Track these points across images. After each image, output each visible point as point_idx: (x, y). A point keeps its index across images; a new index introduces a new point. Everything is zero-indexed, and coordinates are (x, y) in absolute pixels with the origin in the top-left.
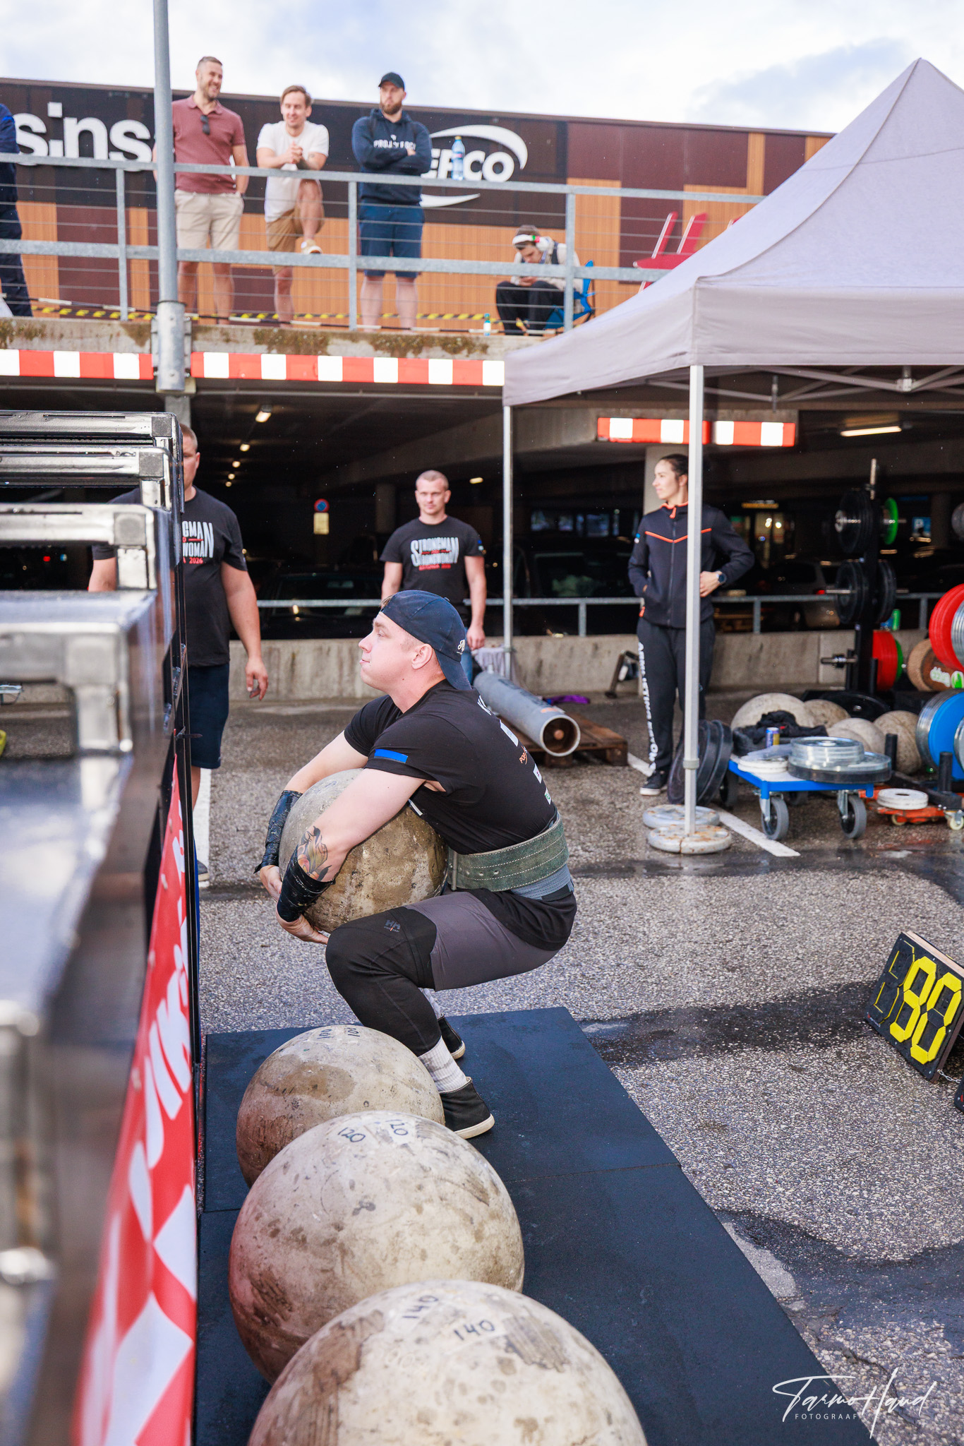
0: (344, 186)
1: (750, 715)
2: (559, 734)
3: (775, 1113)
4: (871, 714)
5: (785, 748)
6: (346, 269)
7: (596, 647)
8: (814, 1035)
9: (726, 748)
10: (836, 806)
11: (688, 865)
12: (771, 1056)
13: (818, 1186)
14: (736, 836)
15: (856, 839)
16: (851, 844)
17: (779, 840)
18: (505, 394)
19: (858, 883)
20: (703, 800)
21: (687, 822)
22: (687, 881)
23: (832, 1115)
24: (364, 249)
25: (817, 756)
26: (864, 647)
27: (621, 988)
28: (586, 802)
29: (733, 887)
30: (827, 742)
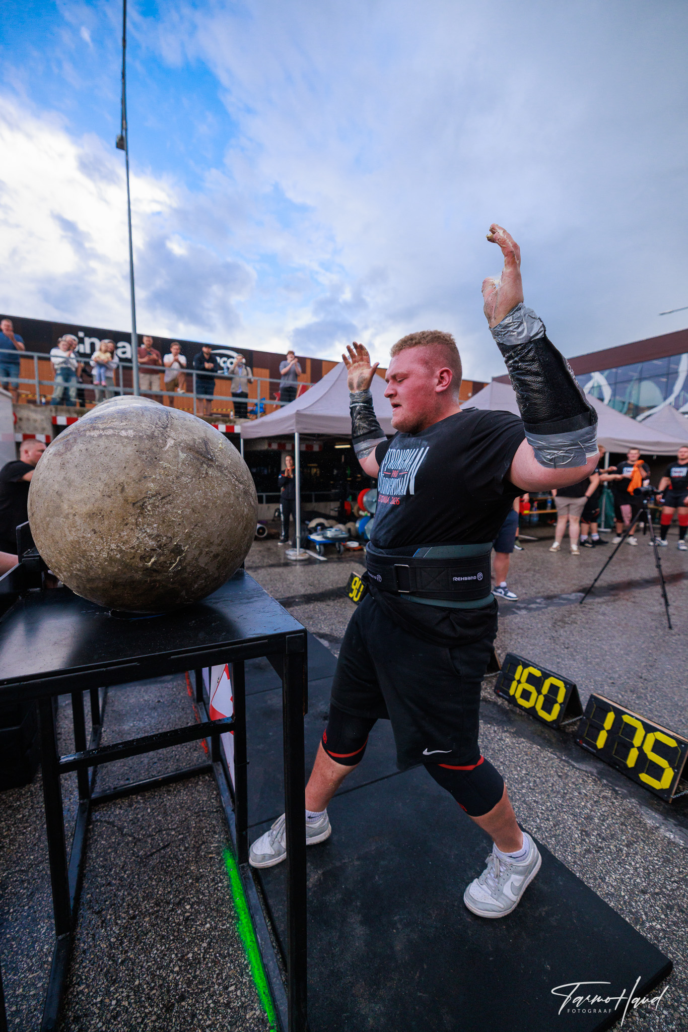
0: (191, 375)
1: (313, 524)
2: (261, 531)
3: (323, 614)
4: (344, 523)
5: (322, 532)
6: (192, 398)
7: (269, 507)
8: (332, 598)
9: (307, 533)
10: (335, 547)
11: (298, 563)
12: (322, 603)
13: (334, 627)
14: (311, 556)
15: (341, 555)
16: (340, 556)
17: (323, 556)
18: (241, 435)
19: (342, 565)
20: (301, 547)
21: (298, 553)
22: (298, 567)
23: (336, 614)
24: (198, 392)
25: (330, 534)
26: (342, 506)
27: (284, 592)
28: (269, 549)
29: (310, 568)
30: (333, 530)
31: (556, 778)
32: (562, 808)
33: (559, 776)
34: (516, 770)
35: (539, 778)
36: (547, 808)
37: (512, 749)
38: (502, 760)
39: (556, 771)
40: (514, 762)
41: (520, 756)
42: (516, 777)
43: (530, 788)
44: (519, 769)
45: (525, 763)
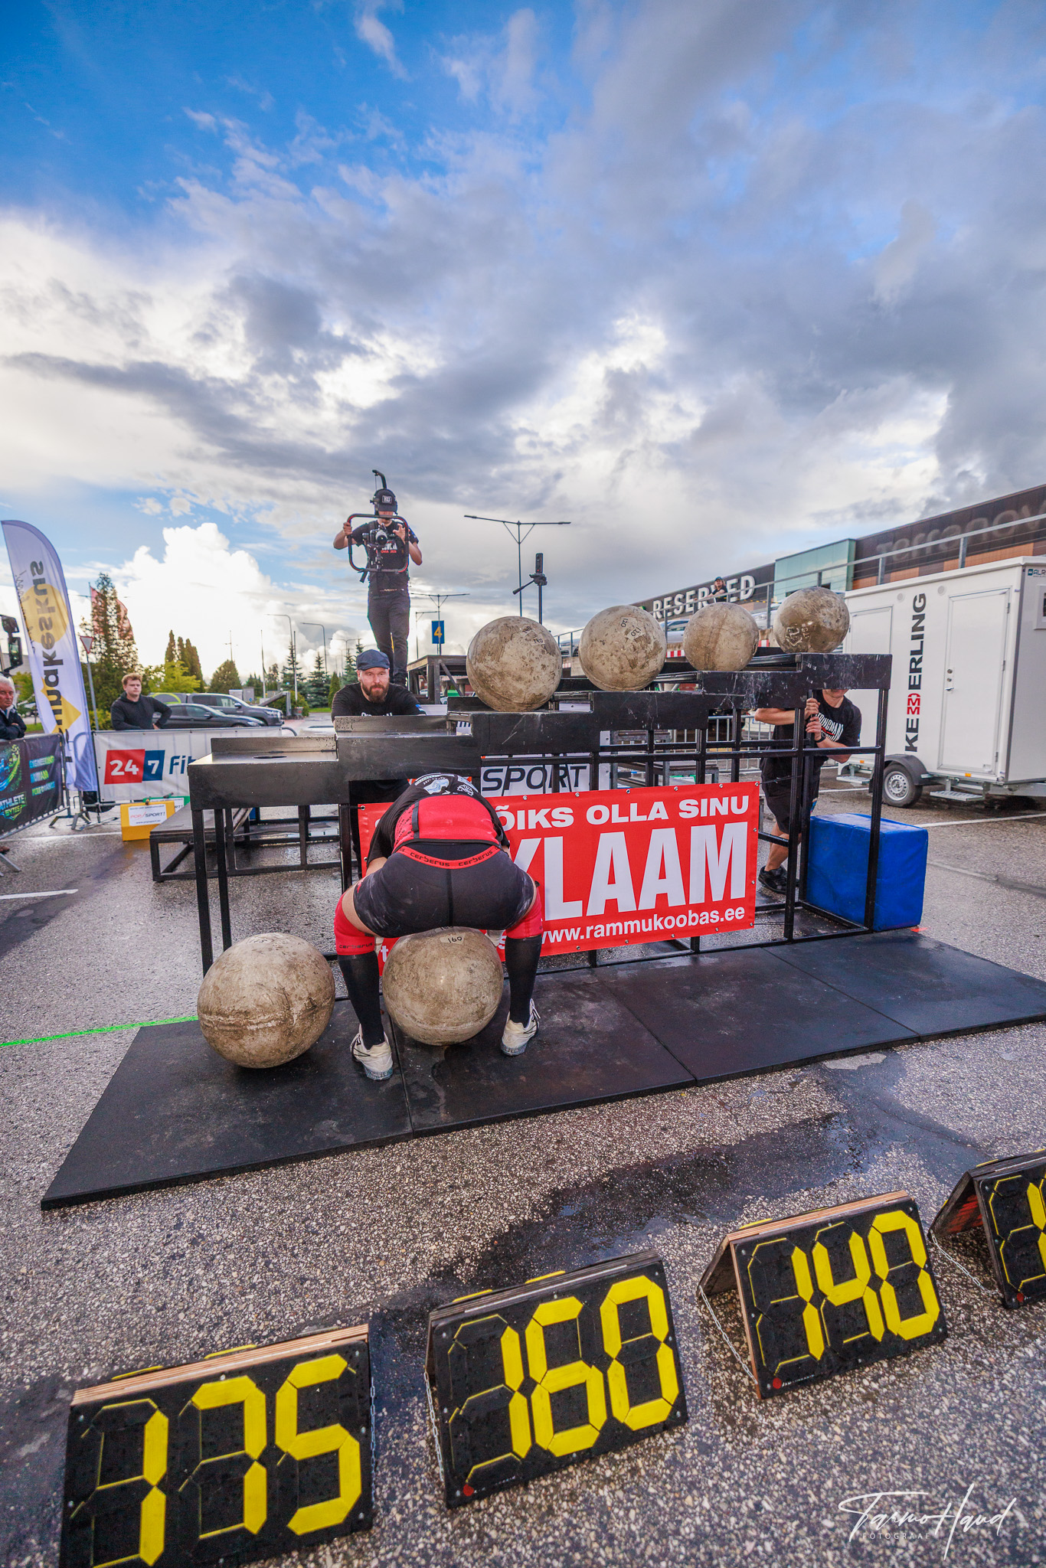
31: (304, 1271)
32: (250, 1238)
33: (303, 1280)
34: (352, 1219)
35: (319, 1244)
36: (261, 1218)
37: (405, 1242)
38: (384, 1210)
39: (315, 1280)
40: (370, 1225)
41: (381, 1243)
42: (340, 1212)
43: (308, 1219)
44: (353, 1225)
45: (360, 1241)
